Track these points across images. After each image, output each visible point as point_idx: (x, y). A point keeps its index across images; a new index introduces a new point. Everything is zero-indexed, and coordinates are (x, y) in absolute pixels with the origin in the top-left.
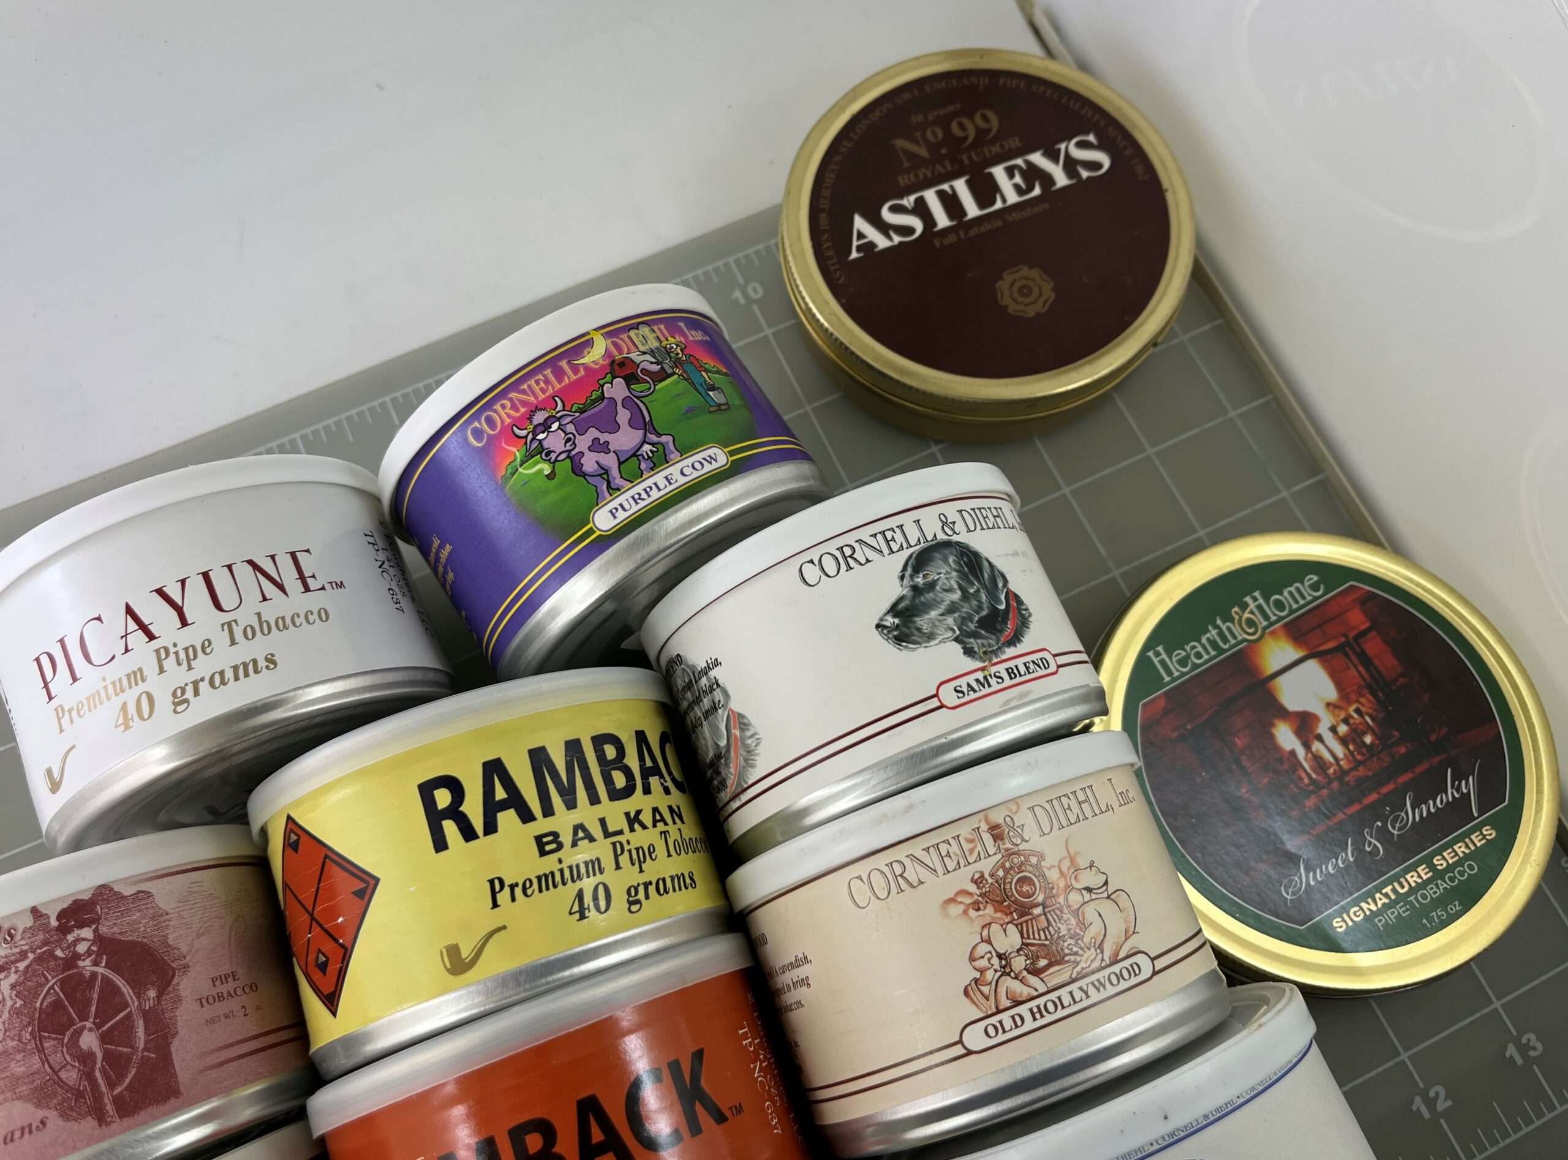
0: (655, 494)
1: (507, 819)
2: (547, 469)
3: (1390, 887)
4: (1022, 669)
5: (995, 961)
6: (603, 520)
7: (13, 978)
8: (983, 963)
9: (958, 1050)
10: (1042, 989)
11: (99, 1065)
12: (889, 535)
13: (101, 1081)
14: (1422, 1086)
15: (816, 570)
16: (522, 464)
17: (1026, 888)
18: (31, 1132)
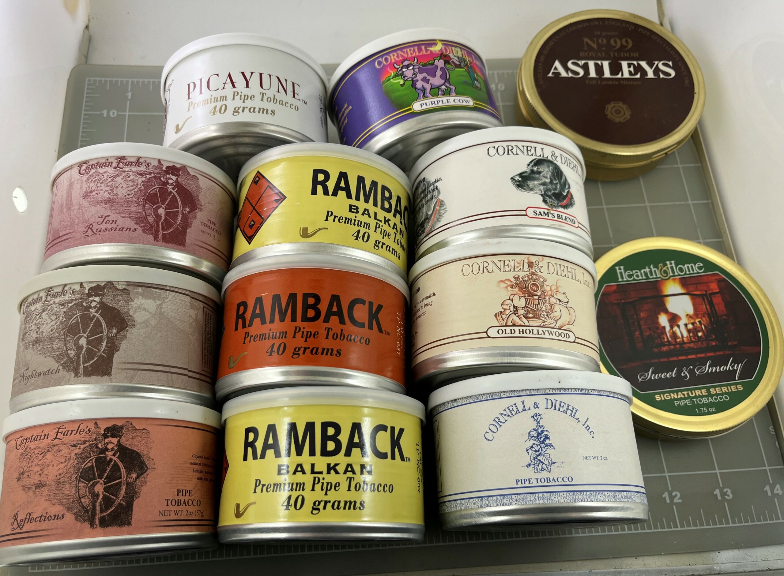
0: (440, 104)
1: (342, 194)
2: (402, 82)
3: (687, 392)
4: (564, 218)
5: (512, 308)
6: (417, 107)
7: (144, 179)
8: (507, 307)
9: (485, 335)
10: (527, 324)
11: (162, 221)
12: (529, 148)
13: (160, 226)
14: (670, 489)
15: (495, 151)
16: (393, 78)
17: (534, 288)
18: (129, 231)
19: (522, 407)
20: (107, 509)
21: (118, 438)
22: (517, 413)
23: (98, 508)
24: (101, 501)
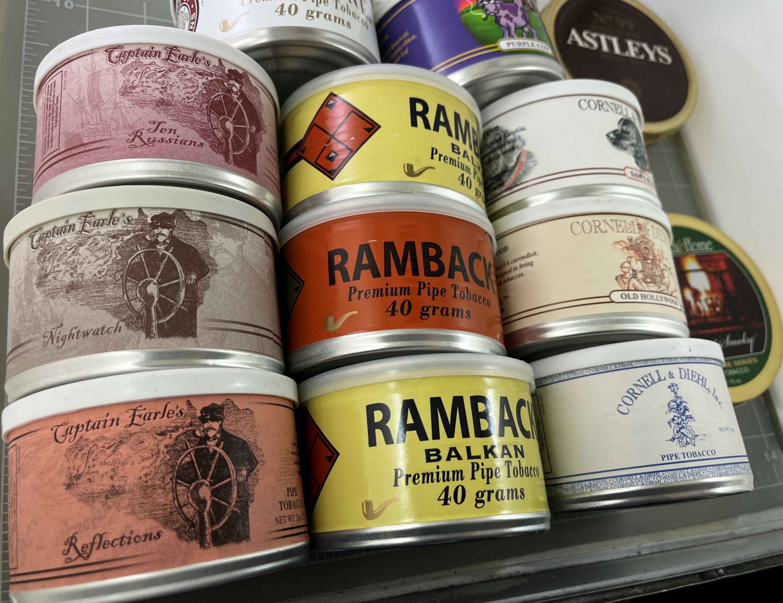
1: (443, 130)
2: (484, 16)
5: (631, 271)
6: (503, 45)
7: (204, 81)
8: (626, 270)
9: (607, 299)
10: (647, 289)
11: (231, 138)
12: (616, 106)
13: (230, 145)
15: (586, 104)
16: (473, 9)
17: (646, 251)
18: (194, 145)
19: (658, 377)
20: (219, 520)
21: (220, 422)
22: (652, 384)
23: (207, 520)
24: (209, 509)
